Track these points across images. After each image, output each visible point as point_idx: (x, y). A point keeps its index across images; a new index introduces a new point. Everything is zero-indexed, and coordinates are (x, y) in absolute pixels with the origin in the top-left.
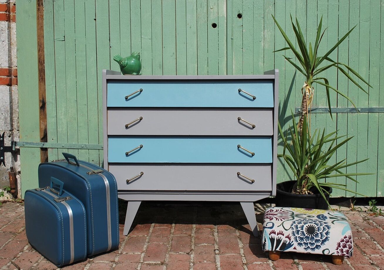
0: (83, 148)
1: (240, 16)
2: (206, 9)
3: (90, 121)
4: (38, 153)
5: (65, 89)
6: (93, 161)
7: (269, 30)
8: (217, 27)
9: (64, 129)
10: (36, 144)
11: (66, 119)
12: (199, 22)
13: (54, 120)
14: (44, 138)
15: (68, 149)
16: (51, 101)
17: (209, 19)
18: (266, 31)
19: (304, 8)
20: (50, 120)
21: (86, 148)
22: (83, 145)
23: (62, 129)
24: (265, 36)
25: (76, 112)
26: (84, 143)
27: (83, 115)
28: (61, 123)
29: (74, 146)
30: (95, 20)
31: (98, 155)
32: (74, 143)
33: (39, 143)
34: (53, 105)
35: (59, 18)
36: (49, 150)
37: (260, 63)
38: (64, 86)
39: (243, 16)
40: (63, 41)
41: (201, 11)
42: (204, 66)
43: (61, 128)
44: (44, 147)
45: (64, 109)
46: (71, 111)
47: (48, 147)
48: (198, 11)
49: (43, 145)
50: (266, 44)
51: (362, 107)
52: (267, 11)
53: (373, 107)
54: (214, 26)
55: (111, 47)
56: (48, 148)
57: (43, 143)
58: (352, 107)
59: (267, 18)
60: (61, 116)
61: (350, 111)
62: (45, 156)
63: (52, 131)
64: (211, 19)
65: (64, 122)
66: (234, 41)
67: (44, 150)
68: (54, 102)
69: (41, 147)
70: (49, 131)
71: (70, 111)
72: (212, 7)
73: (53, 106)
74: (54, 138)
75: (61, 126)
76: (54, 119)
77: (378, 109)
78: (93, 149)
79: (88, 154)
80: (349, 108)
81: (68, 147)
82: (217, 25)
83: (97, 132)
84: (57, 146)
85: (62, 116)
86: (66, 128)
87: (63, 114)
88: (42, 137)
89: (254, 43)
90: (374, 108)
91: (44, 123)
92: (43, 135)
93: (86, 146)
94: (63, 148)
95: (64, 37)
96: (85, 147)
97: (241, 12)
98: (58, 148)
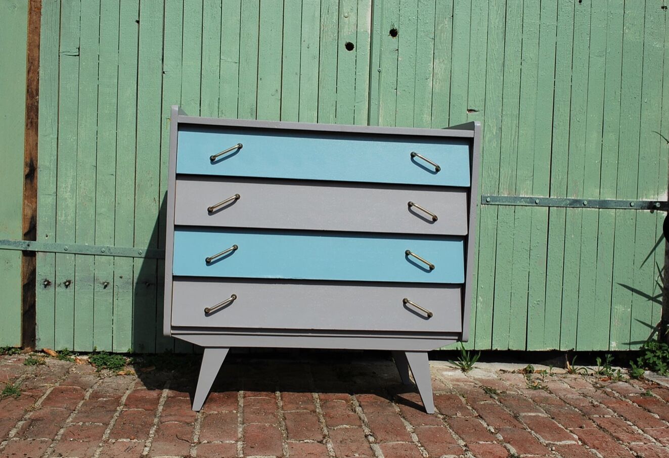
0: (103, 254)
1: (394, 33)
2: (336, 17)
3: (119, 204)
4: (17, 261)
5: (74, 143)
6: (121, 277)
7: (441, 60)
8: (354, 49)
9: (69, 218)
10: (15, 243)
11: (75, 198)
12: (324, 40)
13: (50, 200)
14: (31, 233)
15: (75, 254)
16: (47, 164)
17: (341, 34)
18: (436, 61)
19: (501, 26)
20: (44, 201)
21: (108, 254)
22: (104, 247)
23: (66, 216)
24: (436, 71)
25: (94, 188)
26: (108, 244)
27: (106, 192)
28: (63, 207)
29: (87, 250)
30: (138, 22)
31: (131, 267)
32: (87, 244)
33: (20, 242)
34: (51, 173)
35: (70, 13)
36: (39, 256)
37: (425, 116)
38: (75, 138)
39: (400, 33)
40: (75, 56)
41: (327, 20)
42: (329, 116)
43: (63, 215)
44: (30, 249)
45: (70, 181)
46: (85, 185)
47: (36, 250)
48: (322, 20)
49: (29, 245)
50: (436, 84)
51: (590, 199)
52: (439, 28)
53: (606, 199)
54: (350, 47)
55: (164, 73)
56: (38, 251)
57: (28, 242)
58: (573, 198)
59: (440, 39)
60: (65, 193)
61: (570, 204)
62: (30, 267)
63: (46, 221)
64: (345, 34)
65: (69, 204)
66: (383, 74)
67: (30, 255)
68: (53, 167)
69: (23, 249)
70: (41, 221)
71: (82, 185)
72: (346, 15)
73: (51, 175)
74: (50, 234)
75: (64, 212)
76: (51, 198)
77: (616, 202)
78: (121, 255)
79: (112, 266)
80: (569, 199)
81: (76, 251)
82: (355, 46)
83: (131, 226)
84: (55, 248)
85: (68, 194)
86: (73, 215)
87: (69, 190)
88: (26, 231)
89: (417, 81)
90: (609, 201)
91: (30, 205)
92: (28, 228)
93: (110, 249)
94: (66, 252)
95: (79, 49)
96: (107, 251)
97: (396, 27)
98: (55, 253)
